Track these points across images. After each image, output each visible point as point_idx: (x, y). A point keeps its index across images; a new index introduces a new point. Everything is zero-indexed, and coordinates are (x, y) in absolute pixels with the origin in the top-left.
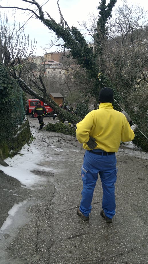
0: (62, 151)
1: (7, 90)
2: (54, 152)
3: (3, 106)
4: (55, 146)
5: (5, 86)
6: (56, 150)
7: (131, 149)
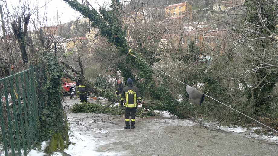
7: (168, 118)
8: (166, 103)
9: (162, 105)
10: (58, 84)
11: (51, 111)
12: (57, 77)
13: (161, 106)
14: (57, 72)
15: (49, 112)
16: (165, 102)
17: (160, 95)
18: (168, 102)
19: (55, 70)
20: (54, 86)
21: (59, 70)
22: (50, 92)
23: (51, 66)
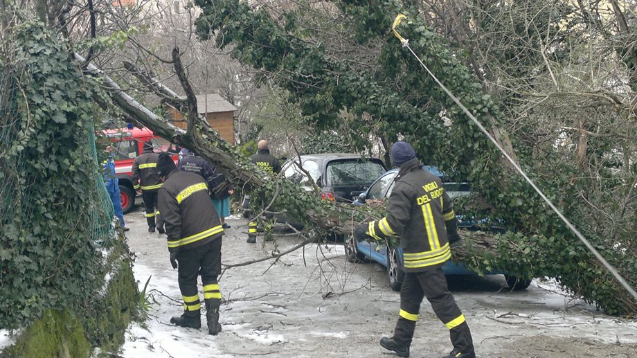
0: (280, 338)
1: (79, 123)
2: (249, 347)
3: (64, 183)
4: (243, 322)
5: (71, 108)
6: (254, 336)
7: (555, 309)
8: (545, 246)
9: (527, 251)
10: (72, 143)
11: (39, 236)
12: (61, 119)
13: (520, 254)
14: (66, 98)
15: (30, 238)
16: (543, 240)
17: (520, 208)
18: (555, 241)
19: (57, 95)
20: (54, 150)
21: (71, 94)
22: (36, 170)
23: (43, 79)
